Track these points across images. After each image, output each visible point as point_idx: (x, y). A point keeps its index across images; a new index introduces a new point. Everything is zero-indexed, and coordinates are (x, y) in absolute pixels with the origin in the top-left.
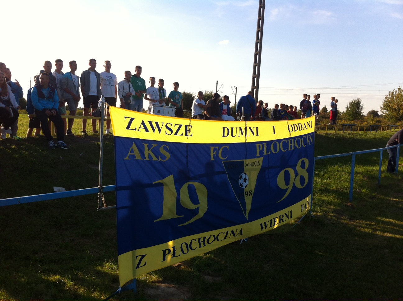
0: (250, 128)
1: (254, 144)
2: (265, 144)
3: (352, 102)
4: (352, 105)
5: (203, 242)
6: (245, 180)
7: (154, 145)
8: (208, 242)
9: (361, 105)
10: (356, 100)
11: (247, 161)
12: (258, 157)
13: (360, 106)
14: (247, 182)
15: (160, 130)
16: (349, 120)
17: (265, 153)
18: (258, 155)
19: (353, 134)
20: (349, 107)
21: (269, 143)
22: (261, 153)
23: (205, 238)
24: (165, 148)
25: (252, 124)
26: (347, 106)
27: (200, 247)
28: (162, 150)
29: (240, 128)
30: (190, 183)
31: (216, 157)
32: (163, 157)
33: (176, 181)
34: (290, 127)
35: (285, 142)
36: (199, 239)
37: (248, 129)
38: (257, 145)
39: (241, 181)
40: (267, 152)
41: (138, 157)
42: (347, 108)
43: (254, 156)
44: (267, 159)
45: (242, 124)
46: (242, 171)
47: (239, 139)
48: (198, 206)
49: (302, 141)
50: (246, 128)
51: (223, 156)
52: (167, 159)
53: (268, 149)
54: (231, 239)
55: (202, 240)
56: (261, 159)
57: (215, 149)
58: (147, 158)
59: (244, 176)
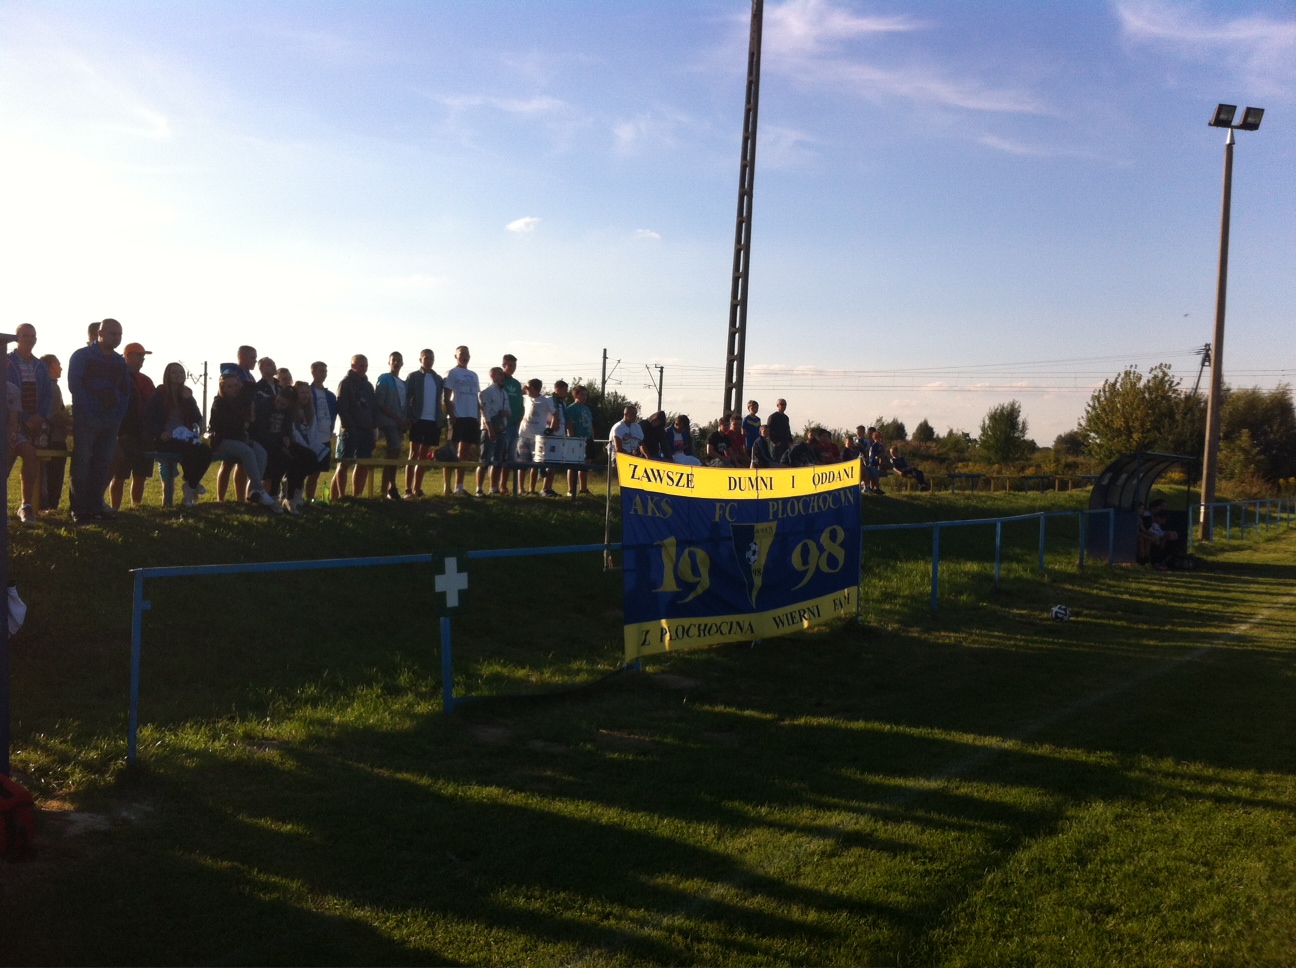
0: (762, 479)
1: (766, 502)
2: (780, 502)
3: (995, 413)
4: (995, 419)
5: (705, 630)
6: (754, 553)
7: (656, 498)
8: (709, 632)
9: (1020, 419)
10: (1005, 406)
11: (759, 526)
12: (771, 521)
13: (1017, 424)
14: (756, 556)
15: (661, 480)
16: (990, 462)
17: (780, 516)
18: (771, 517)
19: (975, 497)
20: (989, 426)
21: (785, 501)
22: (775, 514)
23: (706, 625)
24: (667, 502)
25: (765, 473)
26: (984, 424)
27: (699, 635)
28: (664, 505)
29: (750, 479)
30: (692, 549)
31: (723, 517)
32: (664, 513)
33: (678, 545)
34: (816, 476)
35: (806, 500)
36: (700, 626)
37: (759, 479)
38: (771, 503)
39: (749, 554)
40: (783, 514)
41: (640, 512)
42: (983, 429)
43: (767, 520)
44: (782, 524)
45: (751, 473)
46: (751, 539)
47: (749, 494)
48: (698, 579)
49: (830, 500)
50: (757, 479)
51: (730, 517)
52: (668, 516)
53: (784, 510)
54: (737, 637)
55: (702, 627)
56: (774, 524)
57: (721, 507)
58: (650, 514)
59: (753, 547)
